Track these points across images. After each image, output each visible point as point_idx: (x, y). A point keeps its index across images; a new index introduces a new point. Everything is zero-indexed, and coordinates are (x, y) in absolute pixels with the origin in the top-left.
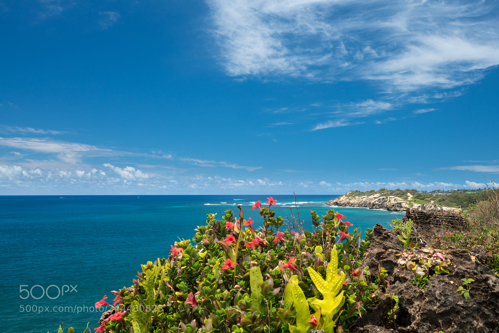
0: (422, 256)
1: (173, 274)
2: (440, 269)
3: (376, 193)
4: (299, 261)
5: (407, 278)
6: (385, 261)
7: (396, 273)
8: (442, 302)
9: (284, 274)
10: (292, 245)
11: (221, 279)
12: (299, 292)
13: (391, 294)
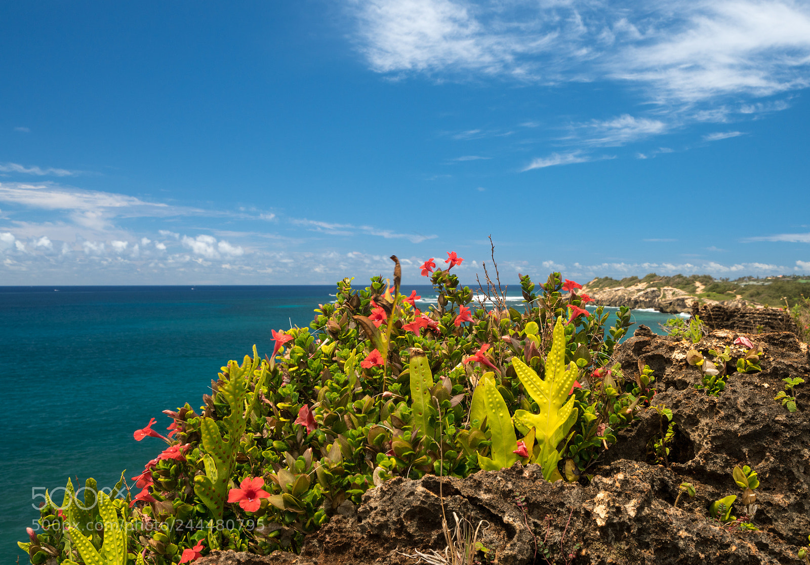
0: (715, 344)
1: (274, 382)
2: (746, 363)
3: (640, 281)
4: (497, 354)
5: (688, 381)
6: (649, 356)
7: (668, 375)
8: (749, 417)
9: (470, 375)
10: (486, 328)
11: (359, 384)
12: (496, 398)
13: (659, 407)
